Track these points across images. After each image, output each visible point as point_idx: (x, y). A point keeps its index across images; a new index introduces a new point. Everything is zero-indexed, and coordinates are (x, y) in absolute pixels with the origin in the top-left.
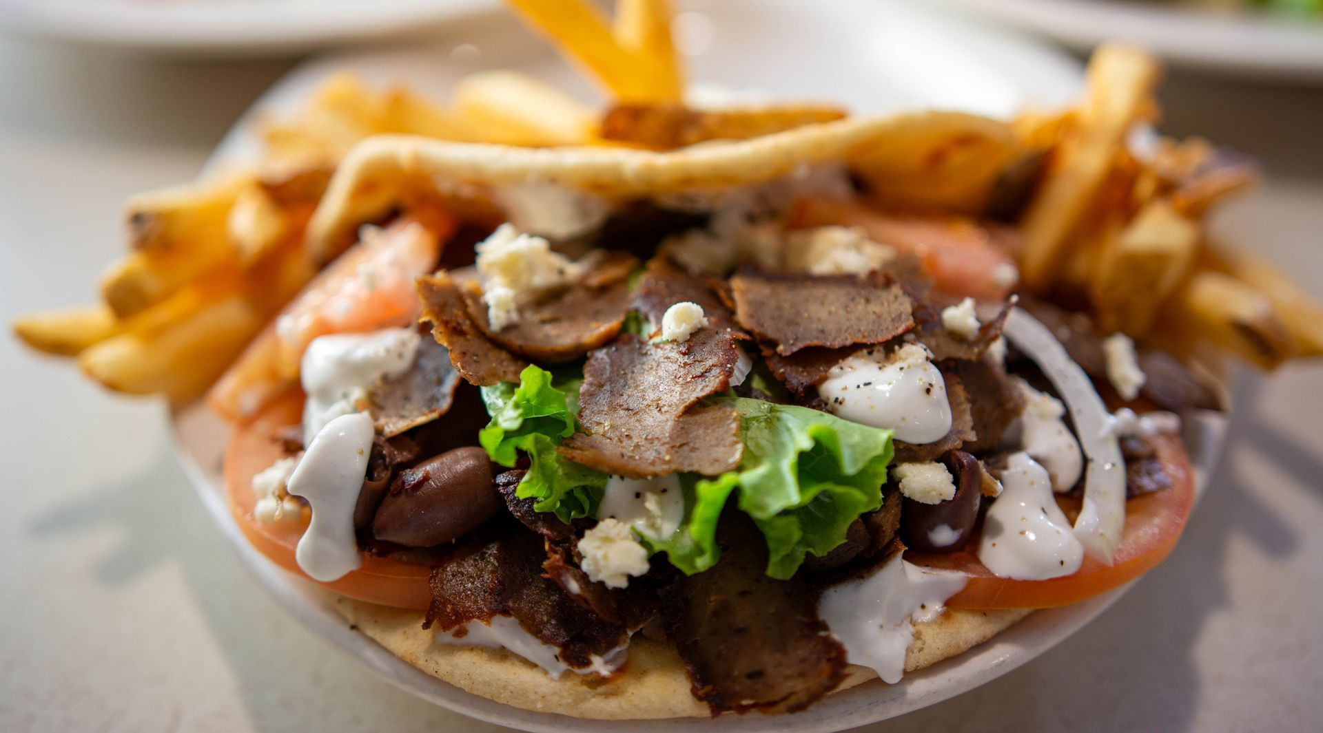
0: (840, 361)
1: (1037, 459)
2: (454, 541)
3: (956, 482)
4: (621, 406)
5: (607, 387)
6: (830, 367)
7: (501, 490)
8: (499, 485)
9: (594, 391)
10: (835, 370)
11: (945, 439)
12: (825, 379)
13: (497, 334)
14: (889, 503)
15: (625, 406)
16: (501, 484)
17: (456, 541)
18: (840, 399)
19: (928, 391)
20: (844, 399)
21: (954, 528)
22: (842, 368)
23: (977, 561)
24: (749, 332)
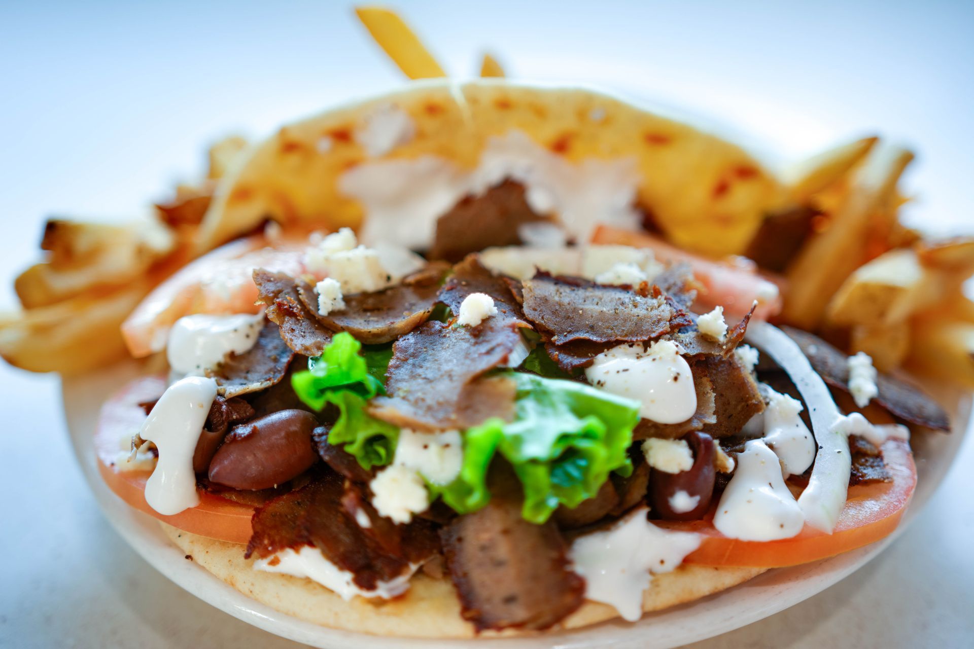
0: (606, 350)
1: (771, 446)
2: (275, 486)
3: (695, 456)
4: (420, 375)
5: (411, 361)
6: (596, 355)
7: (316, 439)
8: (314, 435)
9: (400, 364)
10: (601, 356)
11: (689, 421)
12: (590, 364)
13: (323, 317)
14: (638, 472)
15: (423, 376)
16: (317, 434)
17: (278, 486)
18: (602, 382)
19: (676, 379)
20: (605, 383)
21: (692, 494)
22: (606, 355)
23: (711, 525)
24: (532, 322)
